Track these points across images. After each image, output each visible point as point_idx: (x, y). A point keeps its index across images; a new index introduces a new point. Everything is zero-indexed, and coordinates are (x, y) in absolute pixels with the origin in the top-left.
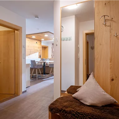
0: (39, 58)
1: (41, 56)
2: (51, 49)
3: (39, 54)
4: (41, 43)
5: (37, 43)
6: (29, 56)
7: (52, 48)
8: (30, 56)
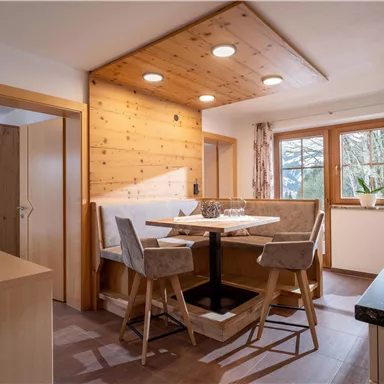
0: (190, 197)
1: (202, 189)
2: (252, 152)
3: (189, 176)
4: (199, 123)
5: (176, 118)
6: (132, 188)
7: (256, 146)
8: (141, 186)
